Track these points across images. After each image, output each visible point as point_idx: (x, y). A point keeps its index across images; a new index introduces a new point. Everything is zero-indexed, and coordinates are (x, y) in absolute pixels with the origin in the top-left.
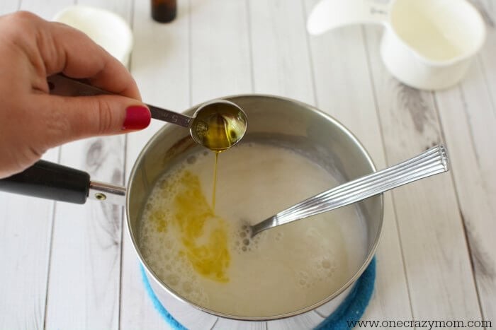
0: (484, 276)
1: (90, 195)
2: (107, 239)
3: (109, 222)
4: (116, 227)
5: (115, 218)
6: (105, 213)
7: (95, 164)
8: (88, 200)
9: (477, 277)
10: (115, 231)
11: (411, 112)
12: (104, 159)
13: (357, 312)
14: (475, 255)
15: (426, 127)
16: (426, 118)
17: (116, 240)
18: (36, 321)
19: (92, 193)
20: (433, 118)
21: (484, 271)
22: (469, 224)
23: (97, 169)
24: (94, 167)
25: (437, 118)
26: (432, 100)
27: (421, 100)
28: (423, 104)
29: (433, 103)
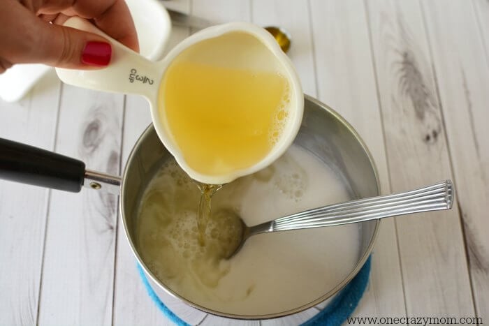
0: (479, 270)
2: (102, 224)
3: (105, 206)
4: (112, 212)
5: (111, 201)
7: (91, 145)
8: (83, 188)
9: (472, 271)
10: (110, 215)
11: (413, 98)
12: (101, 140)
13: (351, 305)
14: (471, 249)
15: (427, 114)
16: (427, 105)
17: (112, 224)
18: (30, 306)
19: (87, 182)
20: (434, 105)
21: (479, 265)
22: (466, 216)
23: (93, 151)
24: (91, 148)
25: (438, 106)
26: (434, 85)
27: (423, 86)
28: (425, 90)
29: (435, 90)
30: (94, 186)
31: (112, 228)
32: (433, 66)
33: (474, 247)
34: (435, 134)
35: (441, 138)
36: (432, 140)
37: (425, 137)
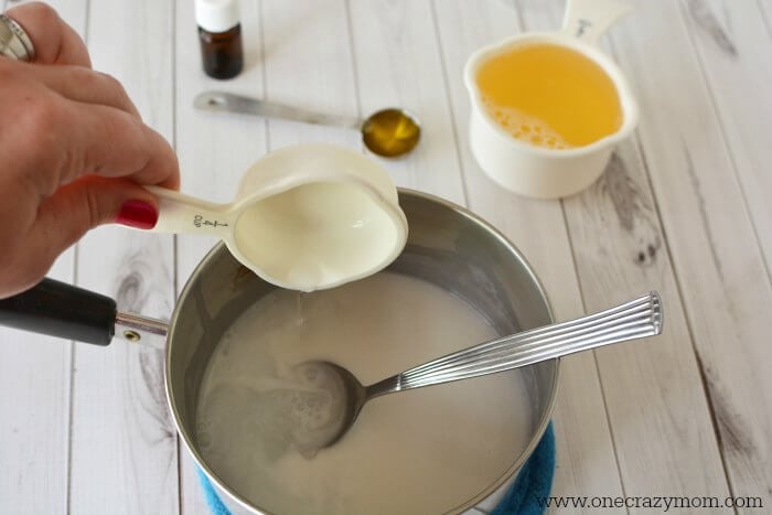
0: (737, 452)
1: (116, 331)
2: (155, 430)
6: (150, 388)
8: (114, 340)
9: (726, 453)
10: (166, 416)
11: (613, 198)
12: (143, 303)
14: (721, 419)
15: (637, 221)
16: (636, 207)
17: (170, 429)
19: (120, 329)
20: (646, 206)
21: (736, 444)
22: (709, 370)
25: (653, 207)
26: (645, 177)
27: (628, 179)
28: (632, 186)
29: (647, 183)
30: (129, 336)
31: (170, 435)
32: (641, 147)
33: (726, 418)
34: (652, 251)
35: (661, 255)
36: (648, 259)
37: (637, 257)
